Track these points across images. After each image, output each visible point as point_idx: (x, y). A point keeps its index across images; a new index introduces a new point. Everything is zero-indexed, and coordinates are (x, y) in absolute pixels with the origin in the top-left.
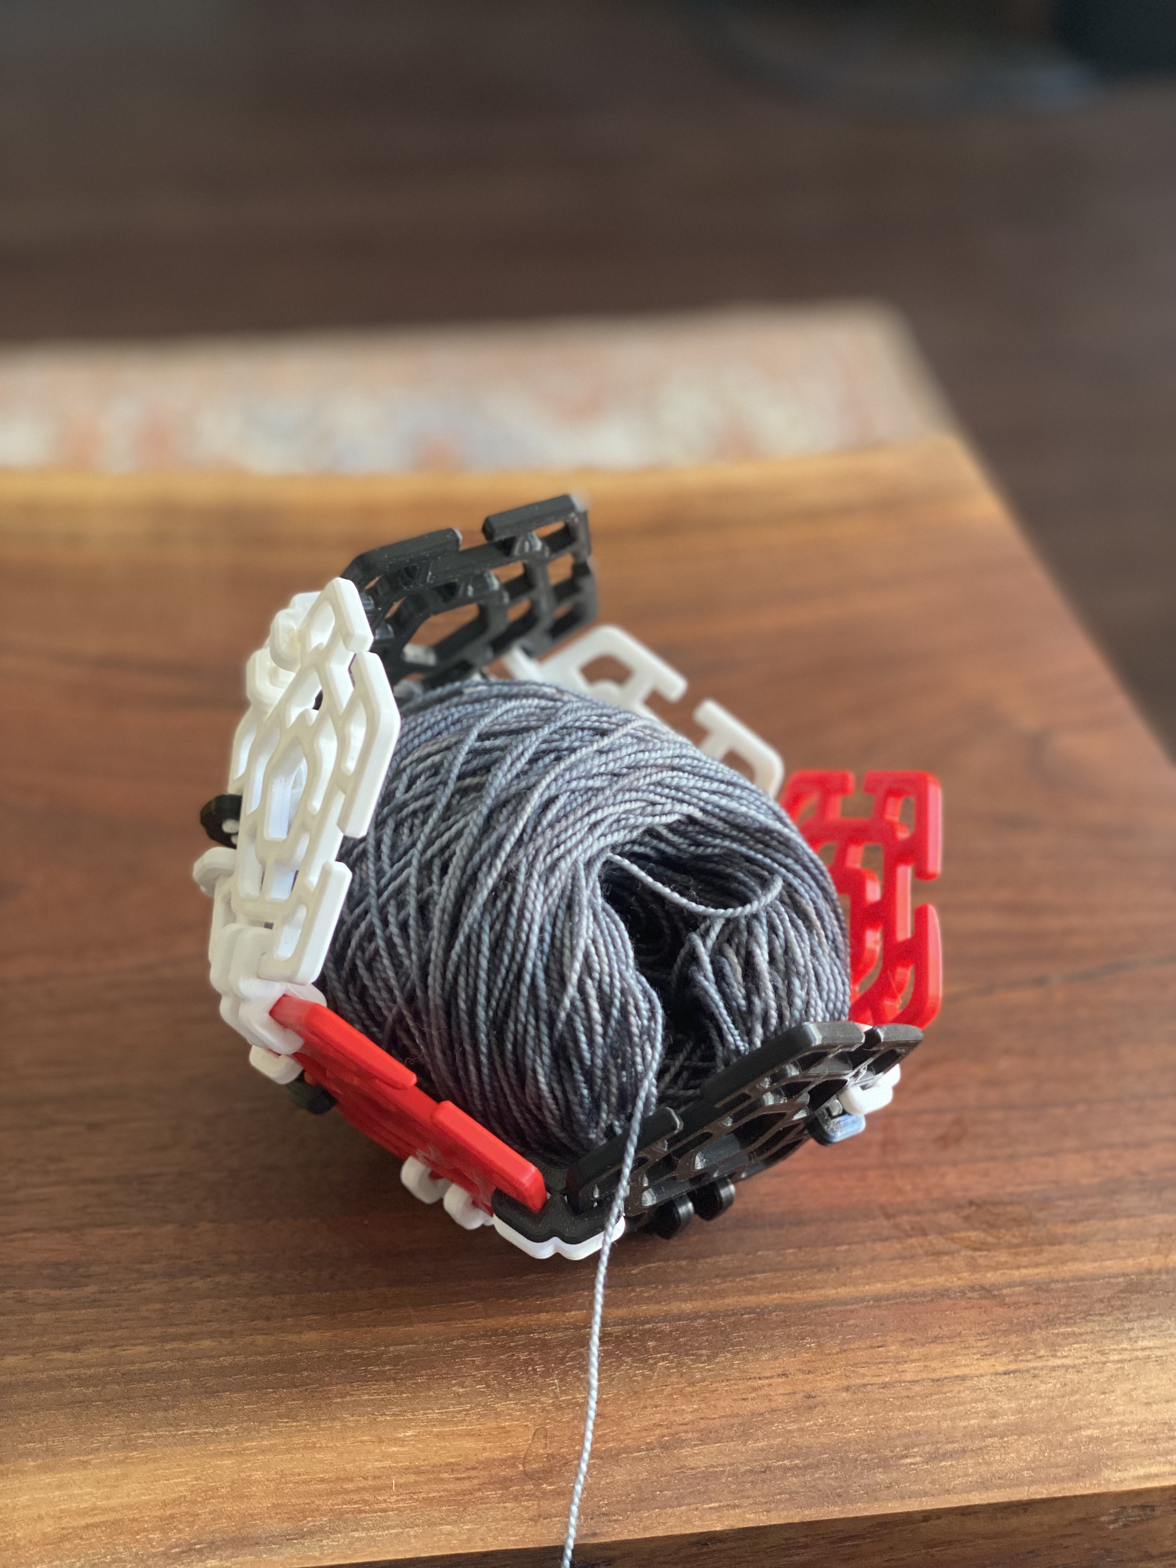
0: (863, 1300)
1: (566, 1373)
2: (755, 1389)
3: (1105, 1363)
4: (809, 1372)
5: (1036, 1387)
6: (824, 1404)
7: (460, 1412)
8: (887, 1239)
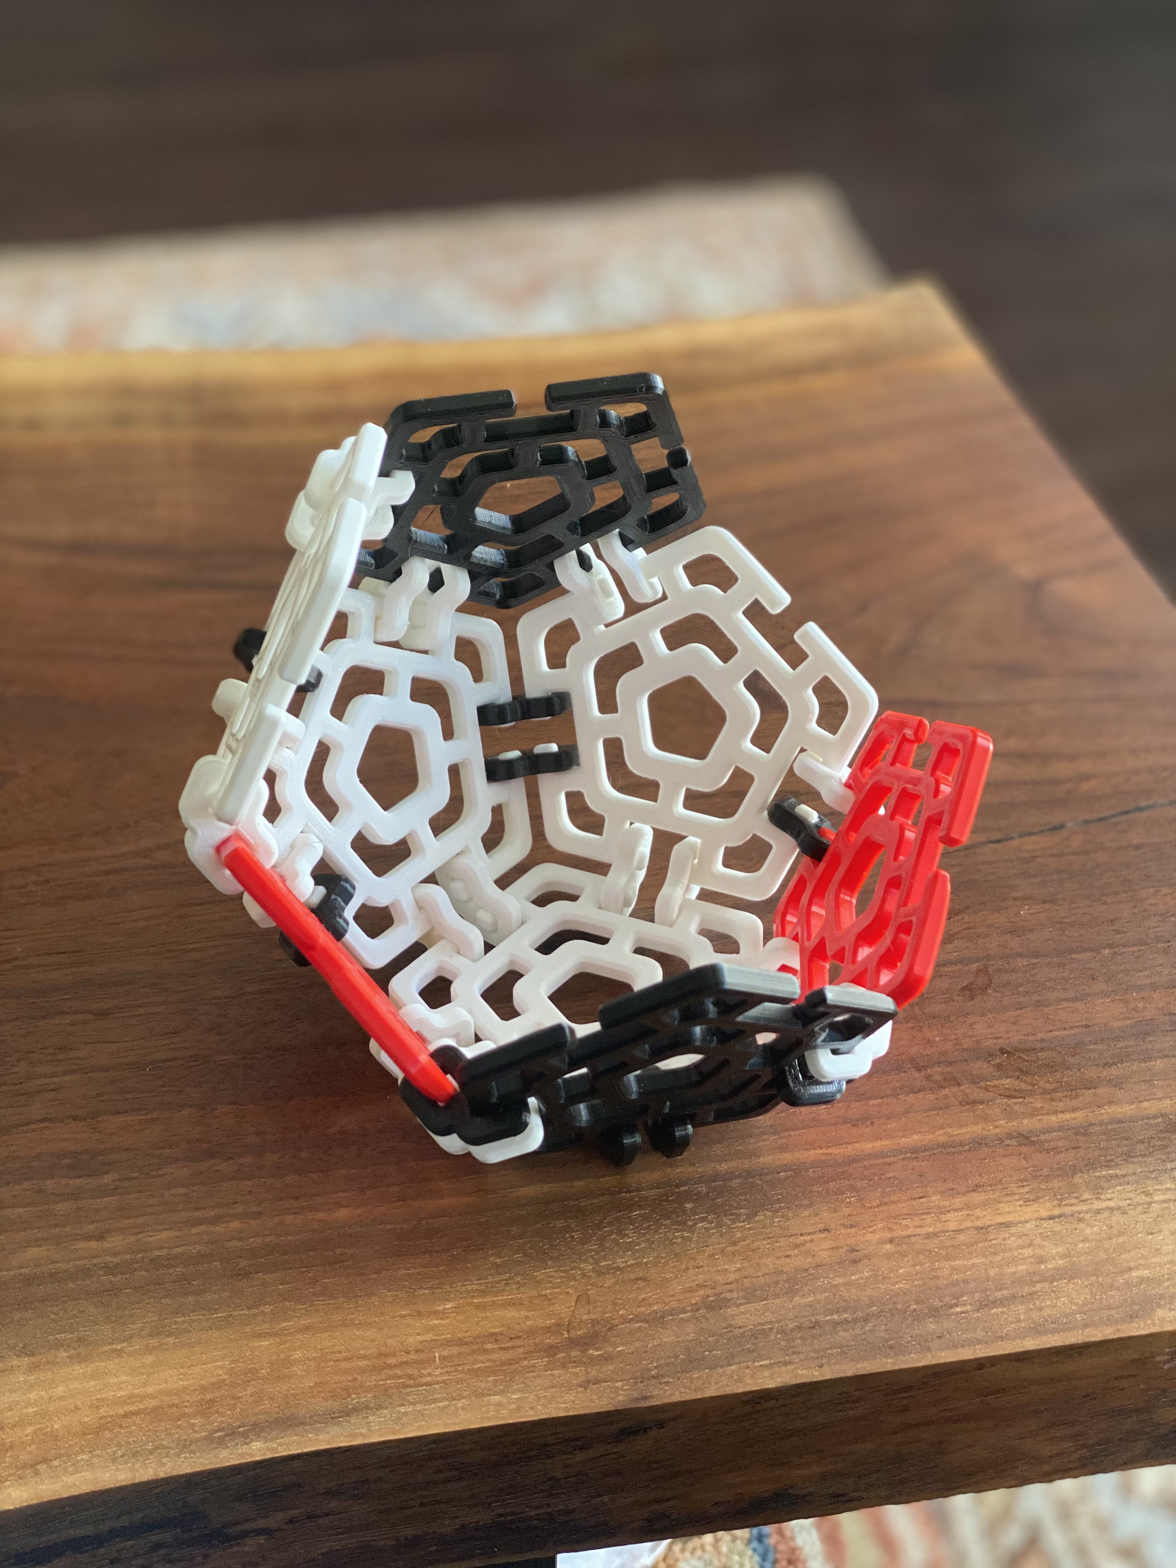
0: (900, 1152)
1: (603, 1239)
2: (797, 1246)
3: (1150, 1204)
4: (851, 1226)
5: (1082, 1230)
6: (868, 1257)
7: (498, 1282)
8: (920, 1091)
